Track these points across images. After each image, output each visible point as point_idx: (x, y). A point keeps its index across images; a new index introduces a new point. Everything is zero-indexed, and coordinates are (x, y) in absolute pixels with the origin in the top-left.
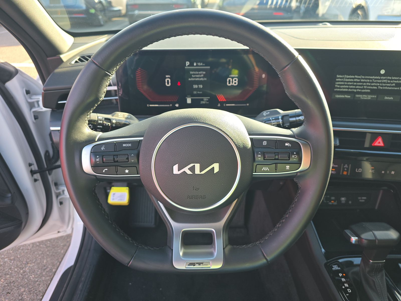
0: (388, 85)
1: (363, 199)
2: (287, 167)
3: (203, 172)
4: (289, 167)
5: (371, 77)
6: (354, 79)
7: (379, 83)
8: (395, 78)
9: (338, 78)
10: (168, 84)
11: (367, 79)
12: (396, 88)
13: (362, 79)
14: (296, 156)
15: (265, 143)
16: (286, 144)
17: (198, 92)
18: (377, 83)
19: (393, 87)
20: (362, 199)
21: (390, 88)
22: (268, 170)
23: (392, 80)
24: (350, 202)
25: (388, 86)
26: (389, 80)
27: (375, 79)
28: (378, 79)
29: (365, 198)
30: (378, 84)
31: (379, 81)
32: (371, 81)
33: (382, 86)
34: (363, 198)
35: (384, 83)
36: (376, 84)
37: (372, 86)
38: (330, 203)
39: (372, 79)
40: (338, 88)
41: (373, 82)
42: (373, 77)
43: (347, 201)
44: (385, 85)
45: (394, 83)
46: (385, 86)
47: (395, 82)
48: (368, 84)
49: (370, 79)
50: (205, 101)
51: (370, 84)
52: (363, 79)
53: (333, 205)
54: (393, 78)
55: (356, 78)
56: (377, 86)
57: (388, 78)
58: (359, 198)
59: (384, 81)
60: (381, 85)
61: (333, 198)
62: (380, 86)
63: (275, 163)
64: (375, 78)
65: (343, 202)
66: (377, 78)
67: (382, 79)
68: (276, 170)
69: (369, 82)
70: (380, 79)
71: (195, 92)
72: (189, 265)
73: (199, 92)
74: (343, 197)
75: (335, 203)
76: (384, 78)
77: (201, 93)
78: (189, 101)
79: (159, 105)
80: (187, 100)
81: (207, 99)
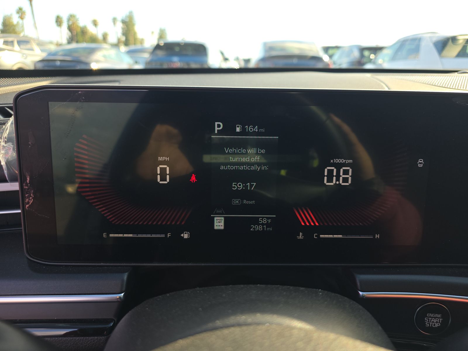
10: (163, 179)
17: (245, 201)
50: (263, 224)
71: (236, 202)
73: (248, 199)
77: (251, 202)
78: (219, 223)
79: (135, 236)
80: (215, 221)
81: (269, 221)
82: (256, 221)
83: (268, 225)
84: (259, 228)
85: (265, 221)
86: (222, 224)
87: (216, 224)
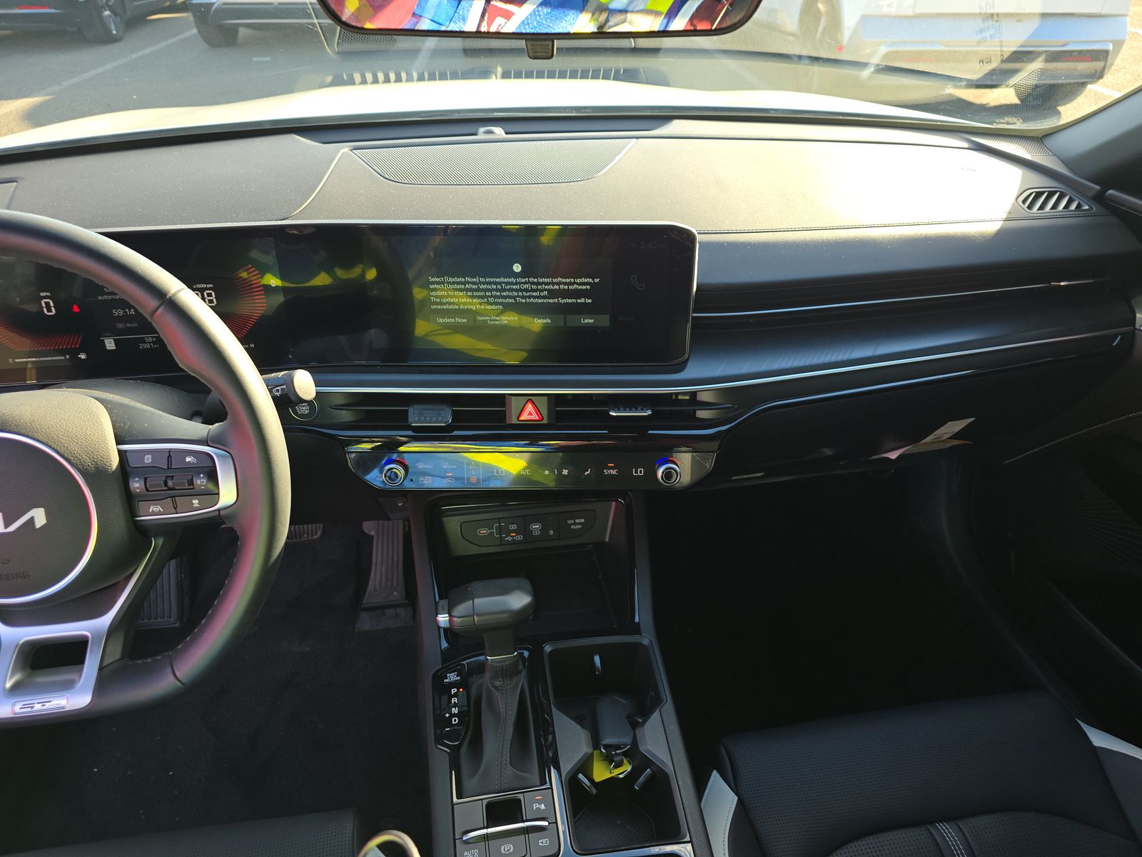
0: (534, 294)
1: (577, 523)
2: (194, 502)
3: (12, 528)
4: (197, 501)
5: (498, 280)
6: (464, 283)
7: (516, 290)
8: (546, 280)
9: (433, 283)
10: (49, 310)
11: (490, 283)
12: (551, 301)
13: (480, 283)
14: (203, 482)
15: (148, 459)
16: (188, 459)
17: (128, 325)
18: (512, 290)
19: (544, 297)
20: (575, 524)
21: (540, 301)
22: (162, 510)
23: (541, 284)
24: (551, 532)
25: (535, 297)
26: (533, 283)
27: (507, 284)
28: (512, 284)
29: (583, 520)
30: (516, 294)
31: (514, 287)
32: (499, 287)
33: (523, 297)
34: (577, 521)
35: (526, 290)
36: (511, 294)
37: (505, 297)
38: (509, 539)
39: (500, 283)
40: (437, 303)
41: (505, 290)
42: (502, 280)
43: (544, 530)
44: (528, 294)
45: (545, 290)
46: (530, 297)
47: (547, 287)
48: (494, 293)
49: (495, 283)
50: (150, 343)
51: (498, 294)
52: (484, 283)
53: (514, 543)
54: (541, 280)
55: (469, 283)
56: (514, 297)
57: (531, 279)
58: (570, 522)
59: (525, 286)
60: (520, 294)
61: (513, 527)
62: (518, 296)
63: (171, 497)
64: (506, 280)
65: (536, 533)
66: (510, 280)
67: (520, 283)
68: (175, 508)
69: (497, 290)
70: (516, 283)
71: (120, 326)
72: (21, 708)
73: (130, 323)
74: (536, 522)
75: (520, 538)
76: (523, 280)
77: (133, 325)
78: (110, 344)
79: (38, 359)
80: (106, 343)
81: (154, 339)
82: (142, 340)
83: (153, 342)
84: (147, 346)
85: (150, 340)
86: (113, 344)
87: (107, 345)
